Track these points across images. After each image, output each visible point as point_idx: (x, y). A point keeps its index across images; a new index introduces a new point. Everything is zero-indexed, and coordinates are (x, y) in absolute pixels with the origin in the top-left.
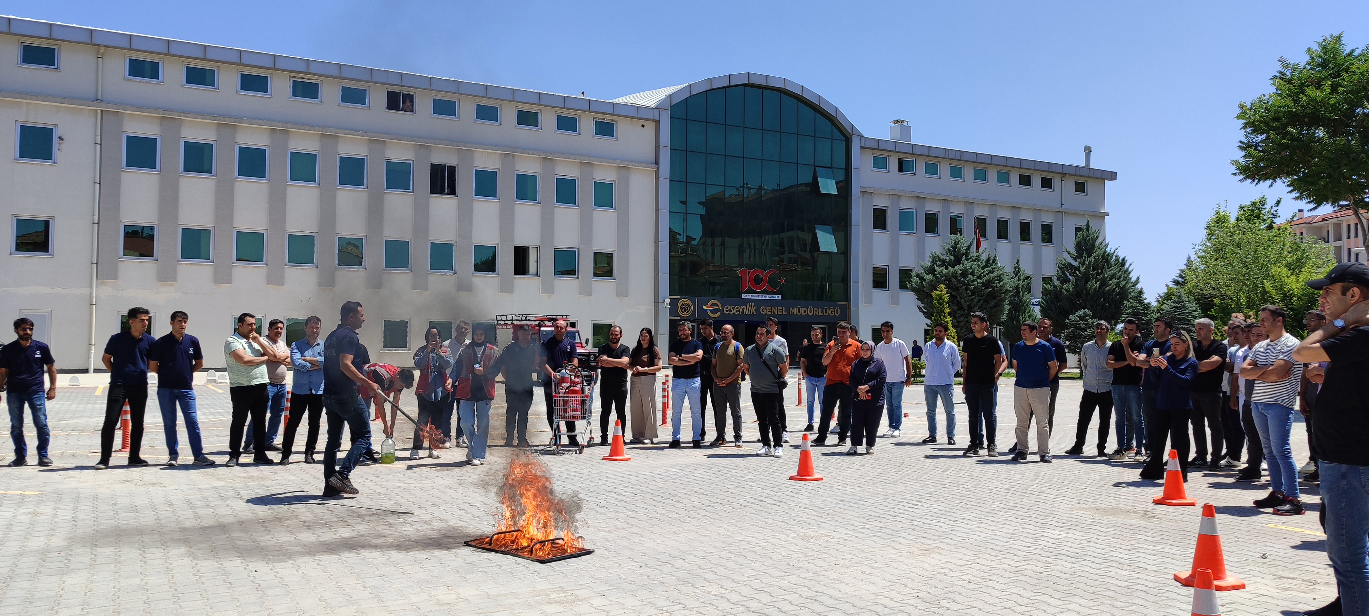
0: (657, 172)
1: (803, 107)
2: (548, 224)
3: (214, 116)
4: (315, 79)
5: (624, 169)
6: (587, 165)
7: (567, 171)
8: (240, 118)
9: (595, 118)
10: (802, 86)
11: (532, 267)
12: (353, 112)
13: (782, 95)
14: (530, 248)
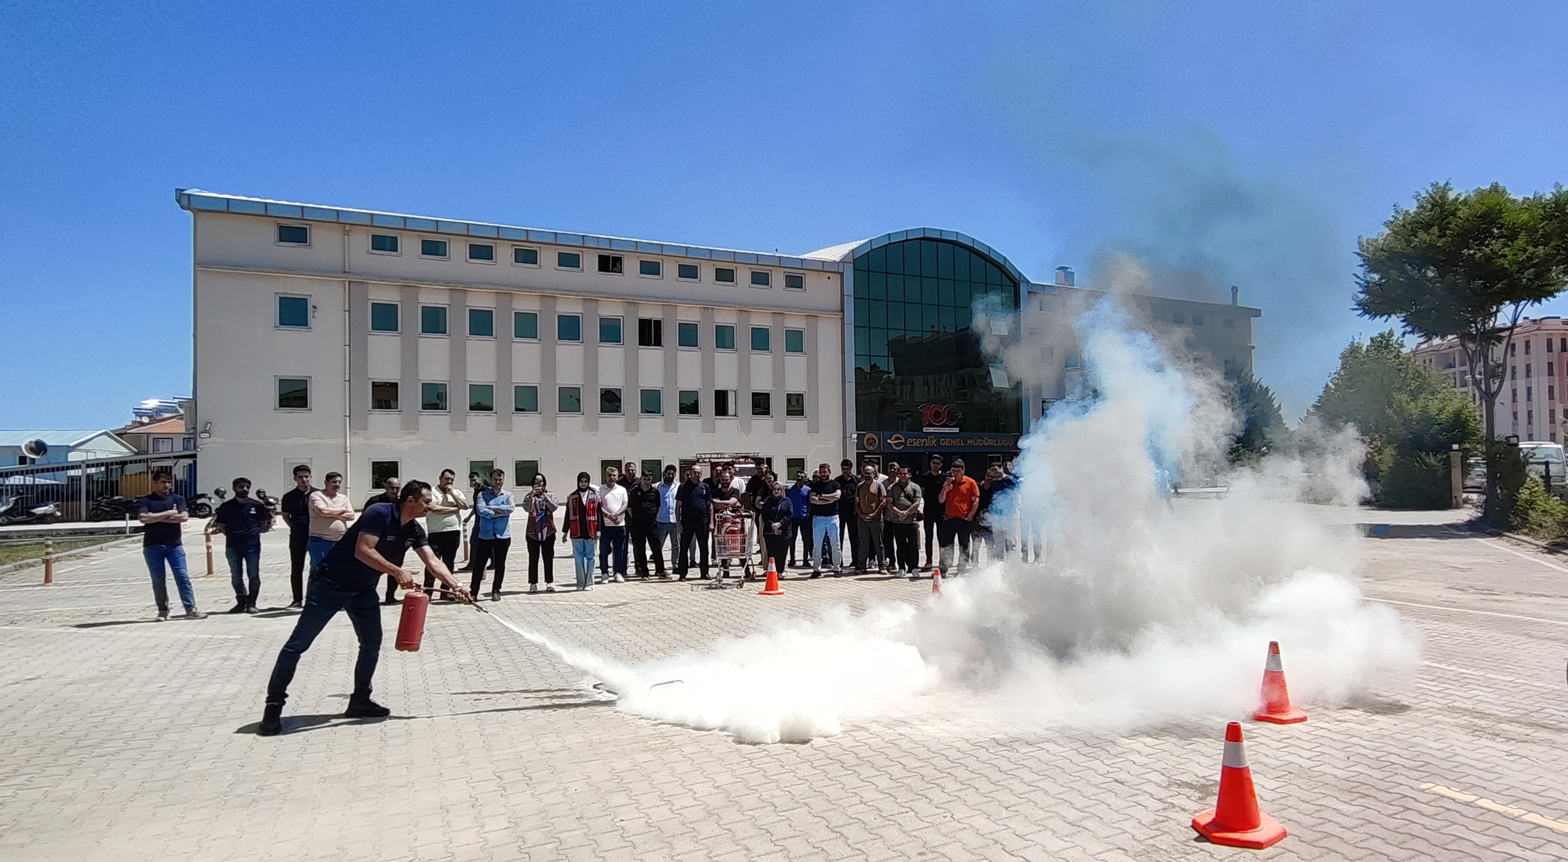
0: (842, 319)
1: (974, 257)
2: (744, 371)
3: (447, 283)
4: (535, 247)
5: (812, 317)
6: (779, 314)
7: (760, 321)
8: (470, 284)
9: (785, 272)
10: (973, 239)
11: (731, 409)
12: (568, 276)
13: (955, 247)
14: (729, 392)
